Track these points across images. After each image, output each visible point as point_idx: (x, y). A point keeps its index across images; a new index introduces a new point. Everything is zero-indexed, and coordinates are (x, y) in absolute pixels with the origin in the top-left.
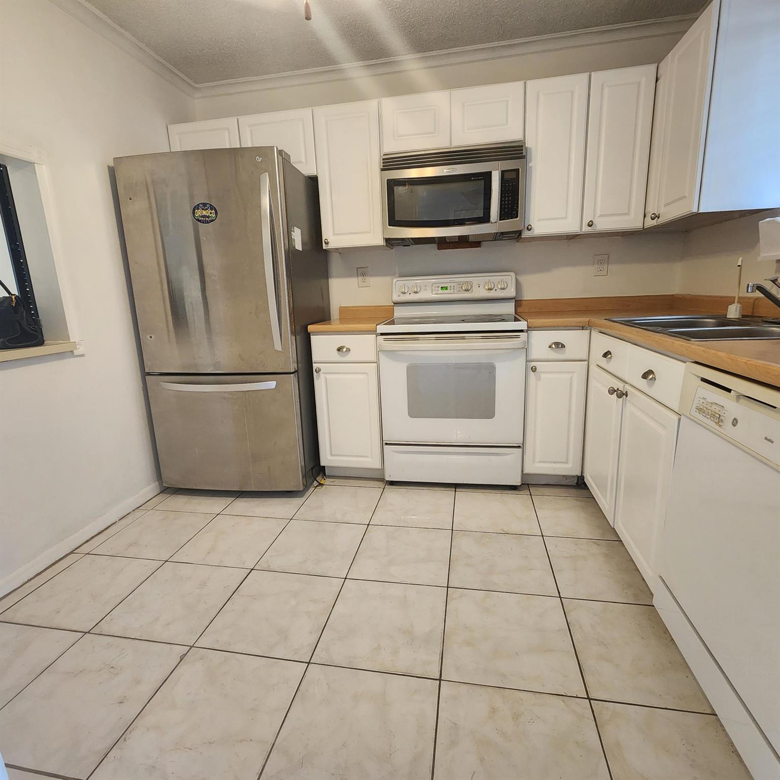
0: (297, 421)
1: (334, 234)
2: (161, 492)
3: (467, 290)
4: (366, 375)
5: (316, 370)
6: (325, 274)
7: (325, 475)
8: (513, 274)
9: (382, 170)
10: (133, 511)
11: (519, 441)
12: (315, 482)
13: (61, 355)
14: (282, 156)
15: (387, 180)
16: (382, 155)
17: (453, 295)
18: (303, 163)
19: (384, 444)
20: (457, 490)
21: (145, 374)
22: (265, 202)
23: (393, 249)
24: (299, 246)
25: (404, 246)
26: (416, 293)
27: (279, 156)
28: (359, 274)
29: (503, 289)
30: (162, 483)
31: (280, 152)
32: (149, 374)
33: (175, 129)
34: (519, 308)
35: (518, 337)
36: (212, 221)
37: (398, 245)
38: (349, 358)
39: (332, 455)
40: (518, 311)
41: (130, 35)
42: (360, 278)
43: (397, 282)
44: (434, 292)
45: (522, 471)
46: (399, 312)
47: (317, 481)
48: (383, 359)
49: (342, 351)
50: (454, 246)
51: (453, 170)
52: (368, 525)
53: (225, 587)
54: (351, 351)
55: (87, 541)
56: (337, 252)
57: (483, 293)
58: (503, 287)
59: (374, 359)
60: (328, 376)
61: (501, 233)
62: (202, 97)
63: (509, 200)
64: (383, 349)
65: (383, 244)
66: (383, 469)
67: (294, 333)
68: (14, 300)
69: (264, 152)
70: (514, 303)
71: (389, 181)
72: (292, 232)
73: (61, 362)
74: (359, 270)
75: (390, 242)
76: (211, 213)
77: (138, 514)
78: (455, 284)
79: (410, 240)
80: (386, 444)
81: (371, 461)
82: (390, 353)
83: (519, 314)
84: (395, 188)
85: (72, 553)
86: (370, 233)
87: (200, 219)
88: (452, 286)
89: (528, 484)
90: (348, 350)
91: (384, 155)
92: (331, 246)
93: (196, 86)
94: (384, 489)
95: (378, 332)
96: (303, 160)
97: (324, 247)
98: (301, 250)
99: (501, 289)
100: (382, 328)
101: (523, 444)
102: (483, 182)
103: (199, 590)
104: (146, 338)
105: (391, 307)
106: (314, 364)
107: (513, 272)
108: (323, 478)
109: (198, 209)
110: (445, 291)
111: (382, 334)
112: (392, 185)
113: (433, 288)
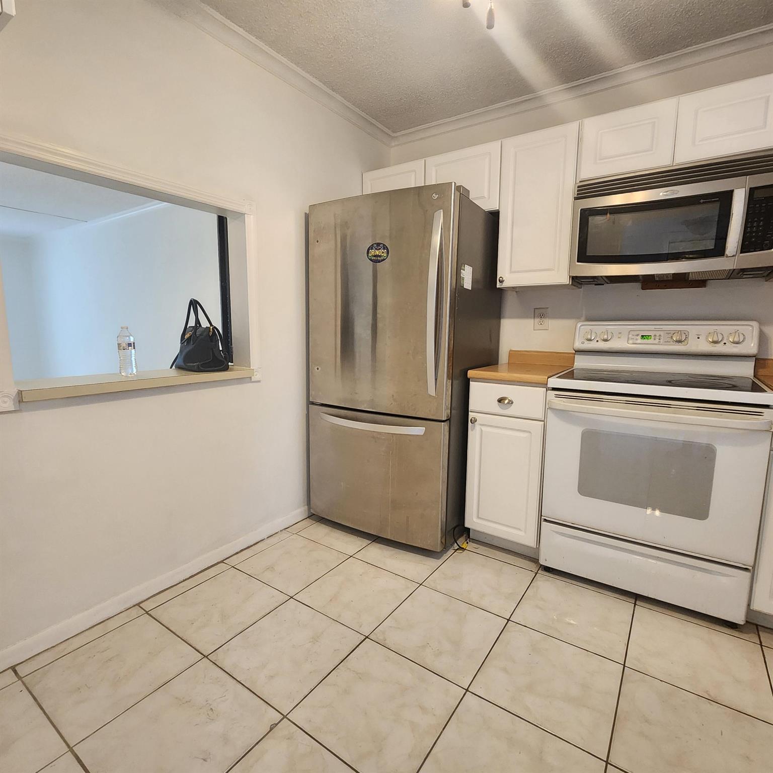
0: (442, 474)
1: (511, 272)
2: (308, 517)
3: (679, 341)
4: (530, 434)
5: (471, 420)
6: (497, 314)
7: (469, 537)
8: (755, 324)
9: (576, 199)
10: (281, 531)
11: (749, 561)
12: (456, 544)
13: (240, 381)
14: (460, 192)
15: (581, 210)
16: (578, 182)
17: (658, 346)
18: (485, 198)
19: (542, 520)
20: (638, 603)
21: (310, 403)
22: (436, 240)
23: (581, 288)
24: (468, 284)
25: (596, 285)
26: (606, 340)
27: (456, 191)
28: (536, 316)
29: (738, 343)
30: (310, 509)
31: (458, 188)
32: (313, 403)
33: (369, 176)
34: (760, 370)
35: (759, 414)
36: (384, 260)
37: (589, 283)
38: (511, 411)
39: (478, 517)
40: (759, 374)
41: (340, 97)
42: (537, 320)
43: (582, 327)
44: (631, 342)
45: (749, 605)
46: (581, 363)
47: (457, 544)
48: (552, 419)
49: (504, 403)
50: (665, 286)
51: (673, 192)
52: (508, 620)
53: (335, 650)
54: (513, 405)
55: (237, 553)
56: (513, 291)
57: (704, 346)
58: (736, 339)
59: (541, 417)
60: (484, 428)
61: (741, 269)
62: (398, 145)
63: (758, 226)
64: (553, 407)
65: (568, 283)
66: (538, 549)
67: (451, 376)
68: (211, 330)
69: (441, 189)
70: (754, 363)
71: (583, 211)
72: (462, 271)
73: (240, 386)
74: (536, 311)
75: (577, 281)
76: (383, 253)
77: (285, 535)
78: (662, 333)
79: (605, 279)
80: (545, 520)
81: (525, 537)
82: (562, 413)
83: (762, 379)
84: (590, 218)
85: (222, 562)
86: (554, 270)
87: (373, 258)
88: (658, 335)
89: (757, 625)
90: (511, 402)
91: (580, 182)
92: (505, 285)
93: (395, 135)
94: (536, 574)
95: (548, 386)
96: (486, 195)
97: (498, 285)
98: (470, 289)
99: (734, 343)
100: (554, 382)
101: (754, 567)
102: (717, 205)
103: (311, 643)
104: (314, 369)
105: (572, 355)
106: (470, 413)
107: (755, 320)
108: (466, 540)
109: (372, 249)
110: (645, 341)
111: (554, 389)
112: (586, 215)
113: (630, 336)
